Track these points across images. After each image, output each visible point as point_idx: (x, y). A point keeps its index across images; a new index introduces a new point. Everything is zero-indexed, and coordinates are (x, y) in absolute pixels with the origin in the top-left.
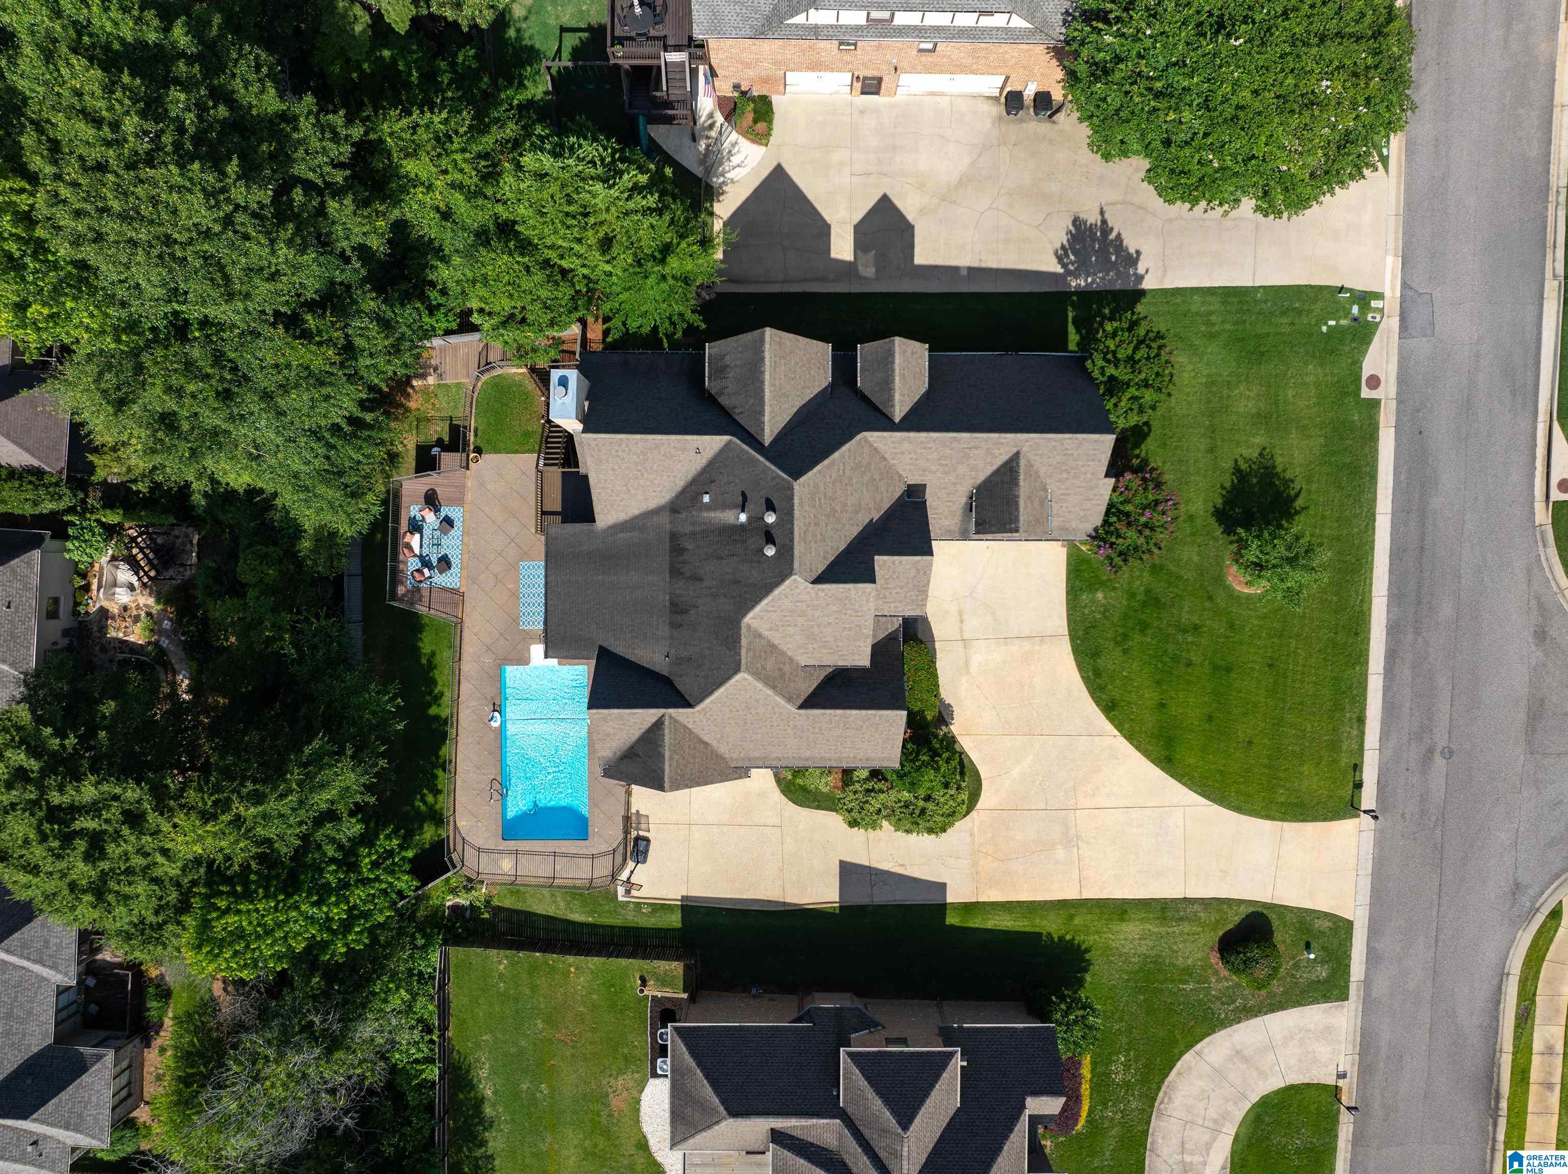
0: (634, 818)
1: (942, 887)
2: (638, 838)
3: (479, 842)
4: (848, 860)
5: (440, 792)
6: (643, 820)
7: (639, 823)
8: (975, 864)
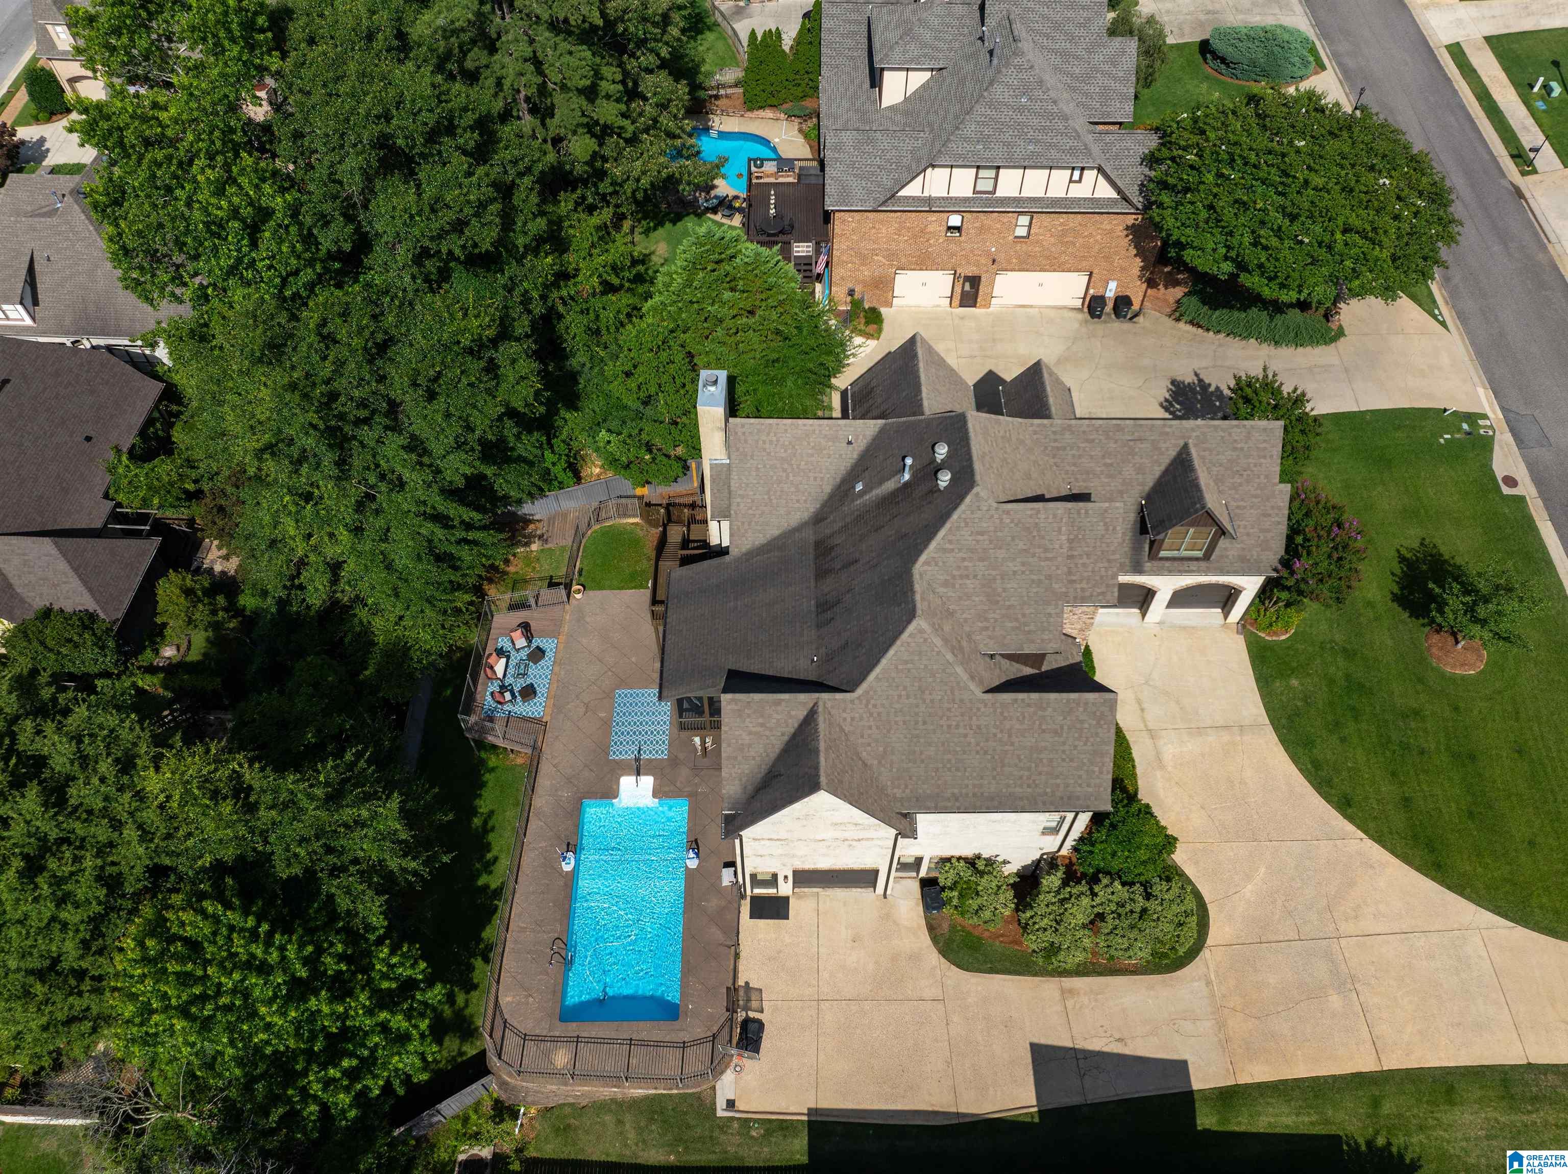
0: (741, 993)
1: (1182, 1067)
2: (746, 1022)
3: (527, 1025)
4: (1043, 1041)
5: (475, 987)
6: (754, 996)
7: (749, 1000)
8: (1221, 1025)
